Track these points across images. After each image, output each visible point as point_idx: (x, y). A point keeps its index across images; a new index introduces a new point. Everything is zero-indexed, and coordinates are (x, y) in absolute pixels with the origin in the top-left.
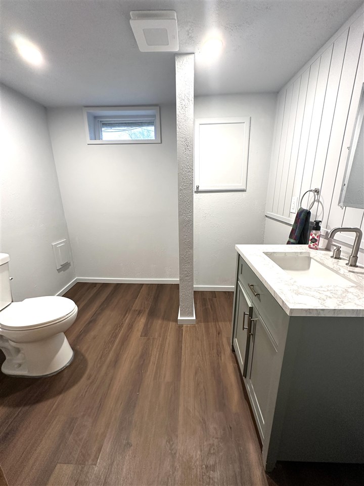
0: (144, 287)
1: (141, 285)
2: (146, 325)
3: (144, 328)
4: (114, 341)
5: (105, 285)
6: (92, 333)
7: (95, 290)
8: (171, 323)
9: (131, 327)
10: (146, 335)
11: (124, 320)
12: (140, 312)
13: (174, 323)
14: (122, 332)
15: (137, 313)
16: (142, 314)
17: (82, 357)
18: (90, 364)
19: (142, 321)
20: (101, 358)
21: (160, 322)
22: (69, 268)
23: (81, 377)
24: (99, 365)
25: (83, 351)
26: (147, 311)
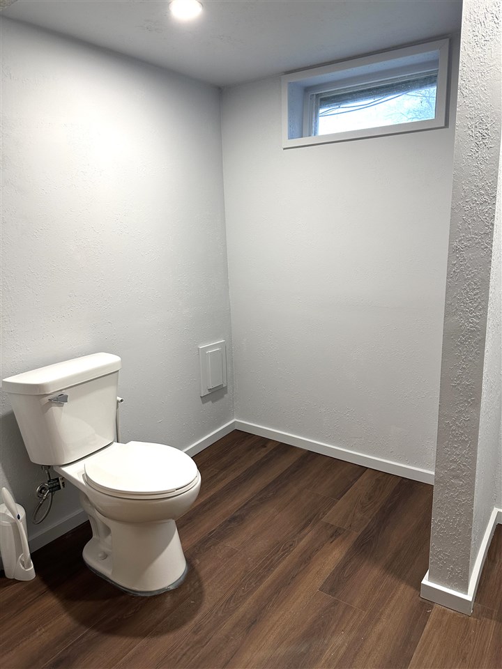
0: (365, 477)
1: (361, 470)
2: (341, 567)
3: (333, 574)
4: (264, 577)
5: (284, 449)
6: (230, 544)
7: (262, 453)
8: (403, 586)
9: (306, 559)
10: (332, 591)
11: (296, 539)
12: (336, 533)
13: (412, 590)
14: (285, 562)
15: (330, 532)
16: (340, 538)
17: (197, 584)
18: (207, 605)
19: (334, 555)
20: (228, 602)
21: (376, 572)
22: (223, 397)
23: (184, 623)
24: (220, 614)
25: (202, 573)
26: (355, 535)
